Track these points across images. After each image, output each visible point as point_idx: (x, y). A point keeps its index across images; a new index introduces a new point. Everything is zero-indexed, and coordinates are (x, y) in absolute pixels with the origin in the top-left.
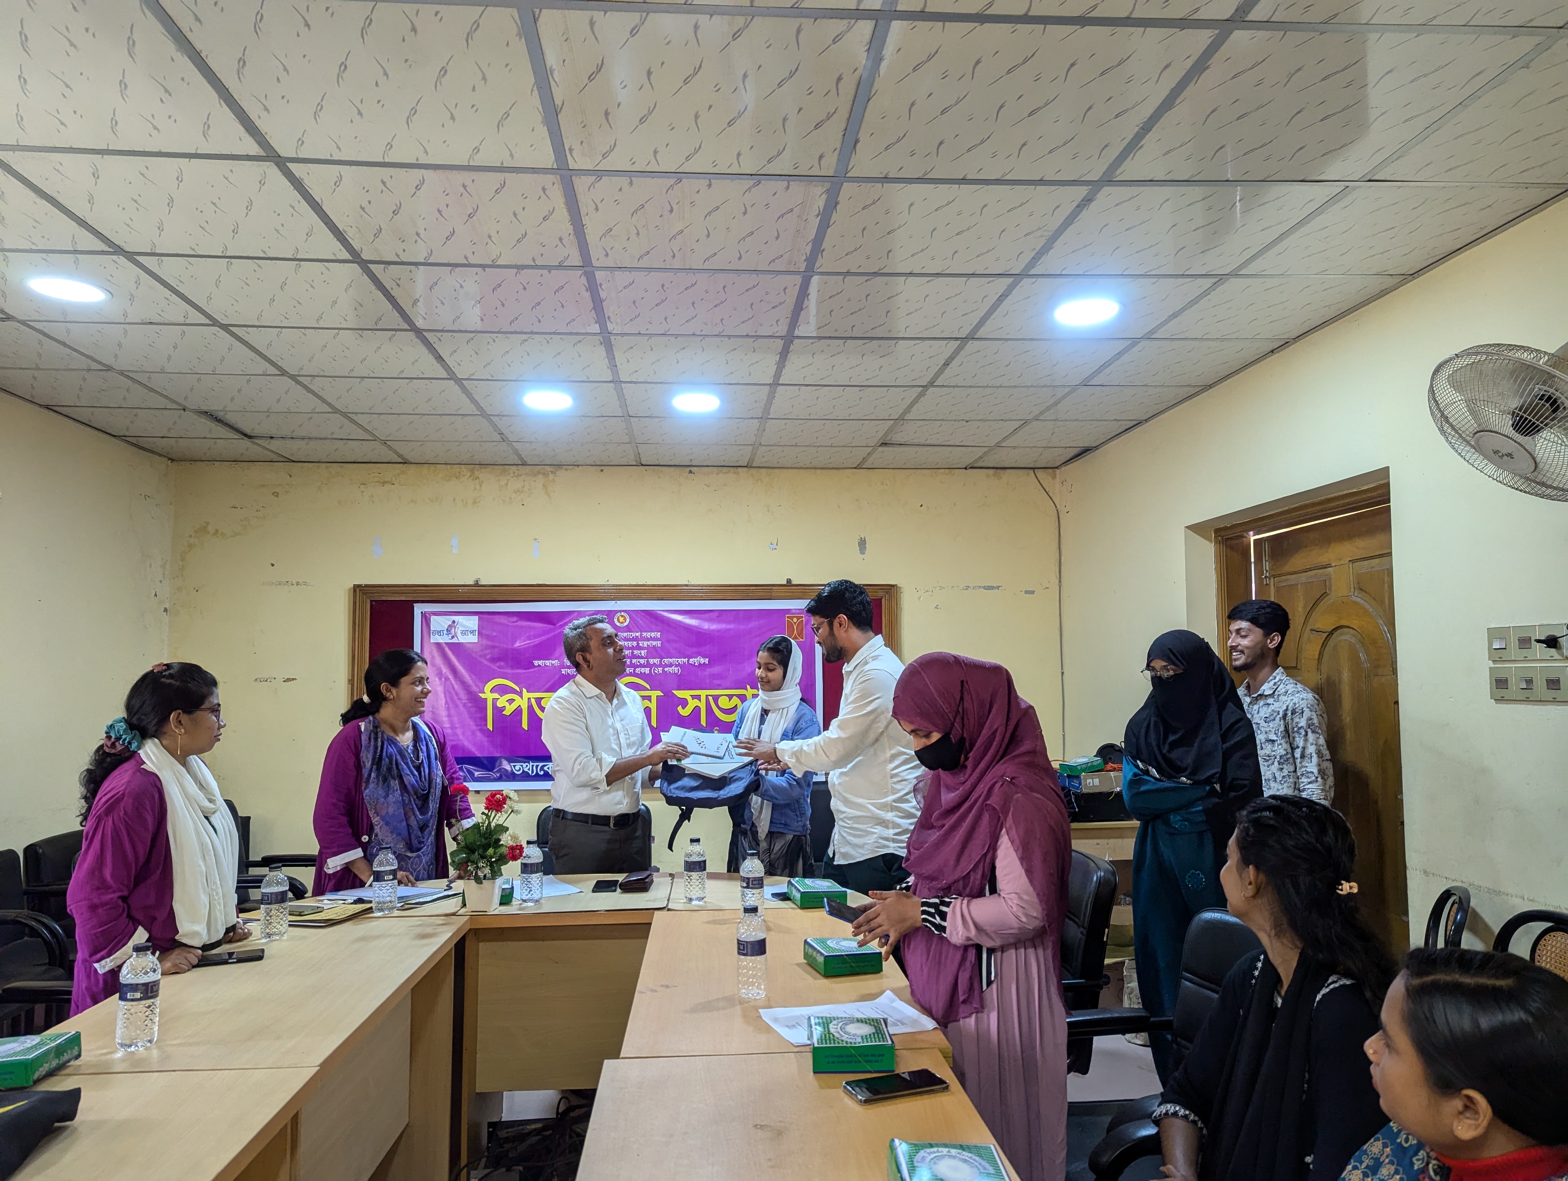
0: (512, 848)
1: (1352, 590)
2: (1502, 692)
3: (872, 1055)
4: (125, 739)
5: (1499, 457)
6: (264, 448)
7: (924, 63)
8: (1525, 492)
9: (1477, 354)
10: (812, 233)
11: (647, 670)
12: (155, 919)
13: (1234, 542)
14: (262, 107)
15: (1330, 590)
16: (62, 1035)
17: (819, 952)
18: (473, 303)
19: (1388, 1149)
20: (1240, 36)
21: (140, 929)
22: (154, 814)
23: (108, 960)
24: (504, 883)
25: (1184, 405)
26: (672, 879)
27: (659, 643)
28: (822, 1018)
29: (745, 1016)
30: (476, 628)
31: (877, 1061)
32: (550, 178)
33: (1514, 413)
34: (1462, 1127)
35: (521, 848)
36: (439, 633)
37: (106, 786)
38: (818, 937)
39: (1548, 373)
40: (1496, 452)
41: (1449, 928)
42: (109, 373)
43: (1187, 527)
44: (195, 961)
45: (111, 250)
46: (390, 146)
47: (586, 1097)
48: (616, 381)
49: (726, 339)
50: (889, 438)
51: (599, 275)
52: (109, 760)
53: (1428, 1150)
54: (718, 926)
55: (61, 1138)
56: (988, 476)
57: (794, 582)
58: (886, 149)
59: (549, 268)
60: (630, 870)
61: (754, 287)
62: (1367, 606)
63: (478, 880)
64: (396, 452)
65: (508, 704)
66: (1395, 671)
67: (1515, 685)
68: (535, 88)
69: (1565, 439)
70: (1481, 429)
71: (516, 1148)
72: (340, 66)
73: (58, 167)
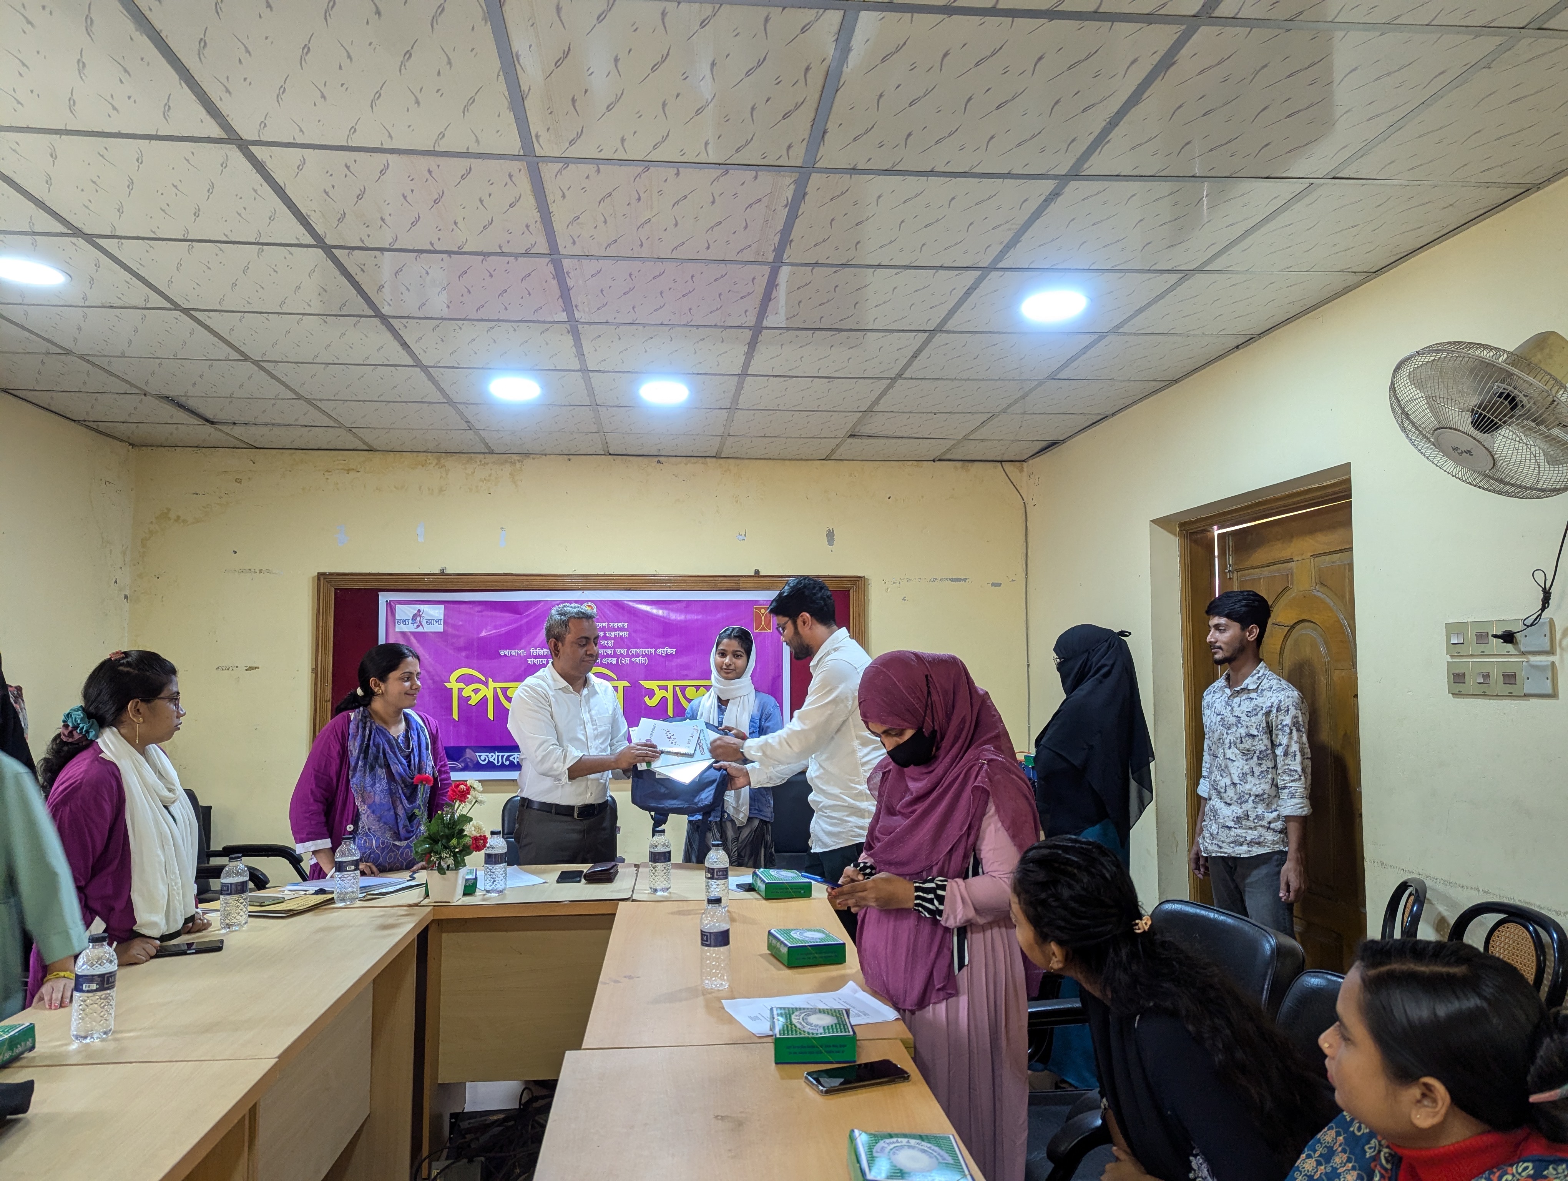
0: (475, 839)
1: (1314, 585)
2: (1460, 687)
3: (834, 1046)
4: (83, 728)
5: (1458, 454)
6: (227, 434)
7: (892, 54)
8: (1483, 489)
9: (1437, 351)
10: (780, 227)
11: (614, 661)
12: (112, 909)
13: (1199, 536)
14: (224, 89)
15: (1292, 584)
16: (15, 1027)
17: (782, 942)
18: (439, 289)
19: (1341, 1138)
20: (1205, 32)
21: (98, 919)
22: (111, 801)
24: (468, 874)
25: (1151, 398)
26: (637, 870)
27: (626, 633)
28: (784, 1009)
29: (708, 1006)
30: (442, 617)
31: (838, 1052)
32: (517, 165)
33: (1473, 410)
34: (1421, 1115)
35: (485, 839)
36: (404, 622)
37: (62, 776)
38: (782, 928)
39: (1507, 371)
40: (1455, 449)
41: (1405, 919)
42: (68, 356)
43: (1152, 521)
44: (153, 952)
45: (70, 232)
46: (352, 131)
47: (548, 1087)
48: (584, 370)
49: (694, 329)
50: (857, 430)
51: (567, 263)
52: (66, 748)
53: (1379, 1138)
54: (681, 917)
55: (14, 1130)
56: (955, 468)
57: (762, 573)
58: (855, 140)
59: (516, 255)
60: (595, 861)
61: (722, 277)
62: (1328, 600)
63: (441, 871)
64: (361, 439)
65: (473, 694)
66: (1354, 666)
67: (1472, 680)
68: (501, 73)
69: (1523, 437)
70: (1441, 426)
71: (477, 1139)
72: (303, 49)
73: (15, 146)
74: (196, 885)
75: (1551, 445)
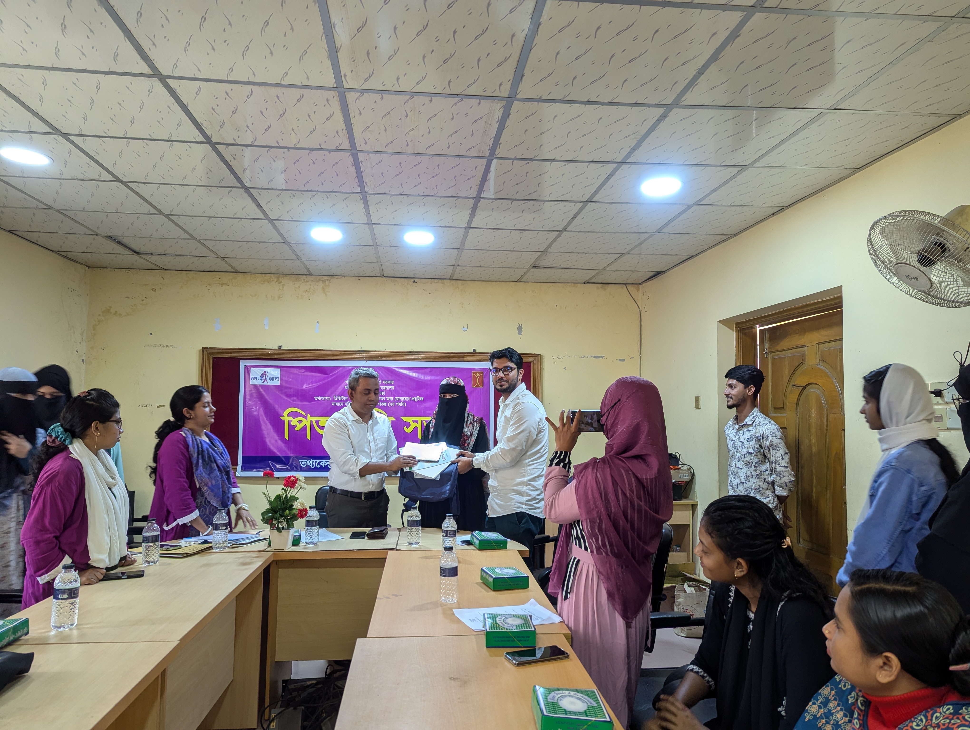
0: (300, 511)
1: (818, 362)
3: (522, 637)
4: (62, 438)
5: (908, 279)
6: (147, 260)
7: (565, 27)
8: (924, 301)
9: (897, 216)
10: (494, 134)
11: (385, 404)
12: (76, 551)
13: (747, 331)
14: (152, 43)
15: (805, 361)
16: (17, 620)
17: (490, 575)
18: (281, 171)
19: (834, 692)
20: (758, 16)
21: (67, 557)
22: (77, 485)
23: (46, 575)
24: (295, 532)
25: (719, 246)
26: (400, 532)
27: (393, 387)
28: (492, 614)
29: (444, 613)
30: (279, 376)
31: (525, 641)
32: (332, 93)
33: (919, 252)
34: (882, 675)
35: (306, 511)
36: (256, 378)
37: (46, 468)
38: (489, 567)
39: (940, 228)
40: (907, 276)
42: (50, 210)
43: (719, 321)
44: (101, 577)
45: (54, 132)
46: (231, 70)
47: (344, 665)
48: (370, 223)
49: (438, 198)
50: (537, 263)
51: (361, 157)
52: (51, 450)
54: (428, 560)
56: (598, 288)
57: (477, 351)
58: (541, 81)
59: (330, 150)
60: (373, 526)
61: (457, 166)
62: (827, 371)
63: (279, 530)
64: (230, 265)
65: (298, 424)
66: (843, 411)
68: (324, 36)
69: (949, 269)
70: (899, 262)
71: (300, 695)
72: (202, 18)
73: (21, 77)
74: (127, 537)
75: (966, 274)
